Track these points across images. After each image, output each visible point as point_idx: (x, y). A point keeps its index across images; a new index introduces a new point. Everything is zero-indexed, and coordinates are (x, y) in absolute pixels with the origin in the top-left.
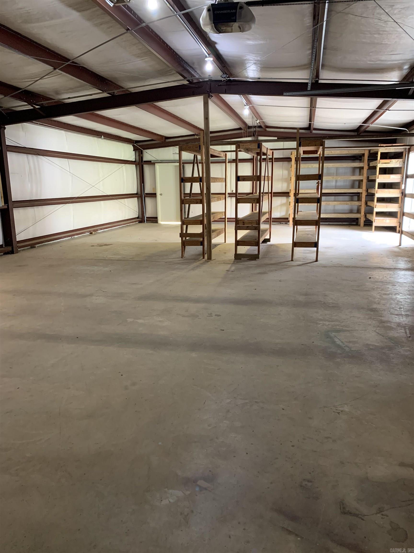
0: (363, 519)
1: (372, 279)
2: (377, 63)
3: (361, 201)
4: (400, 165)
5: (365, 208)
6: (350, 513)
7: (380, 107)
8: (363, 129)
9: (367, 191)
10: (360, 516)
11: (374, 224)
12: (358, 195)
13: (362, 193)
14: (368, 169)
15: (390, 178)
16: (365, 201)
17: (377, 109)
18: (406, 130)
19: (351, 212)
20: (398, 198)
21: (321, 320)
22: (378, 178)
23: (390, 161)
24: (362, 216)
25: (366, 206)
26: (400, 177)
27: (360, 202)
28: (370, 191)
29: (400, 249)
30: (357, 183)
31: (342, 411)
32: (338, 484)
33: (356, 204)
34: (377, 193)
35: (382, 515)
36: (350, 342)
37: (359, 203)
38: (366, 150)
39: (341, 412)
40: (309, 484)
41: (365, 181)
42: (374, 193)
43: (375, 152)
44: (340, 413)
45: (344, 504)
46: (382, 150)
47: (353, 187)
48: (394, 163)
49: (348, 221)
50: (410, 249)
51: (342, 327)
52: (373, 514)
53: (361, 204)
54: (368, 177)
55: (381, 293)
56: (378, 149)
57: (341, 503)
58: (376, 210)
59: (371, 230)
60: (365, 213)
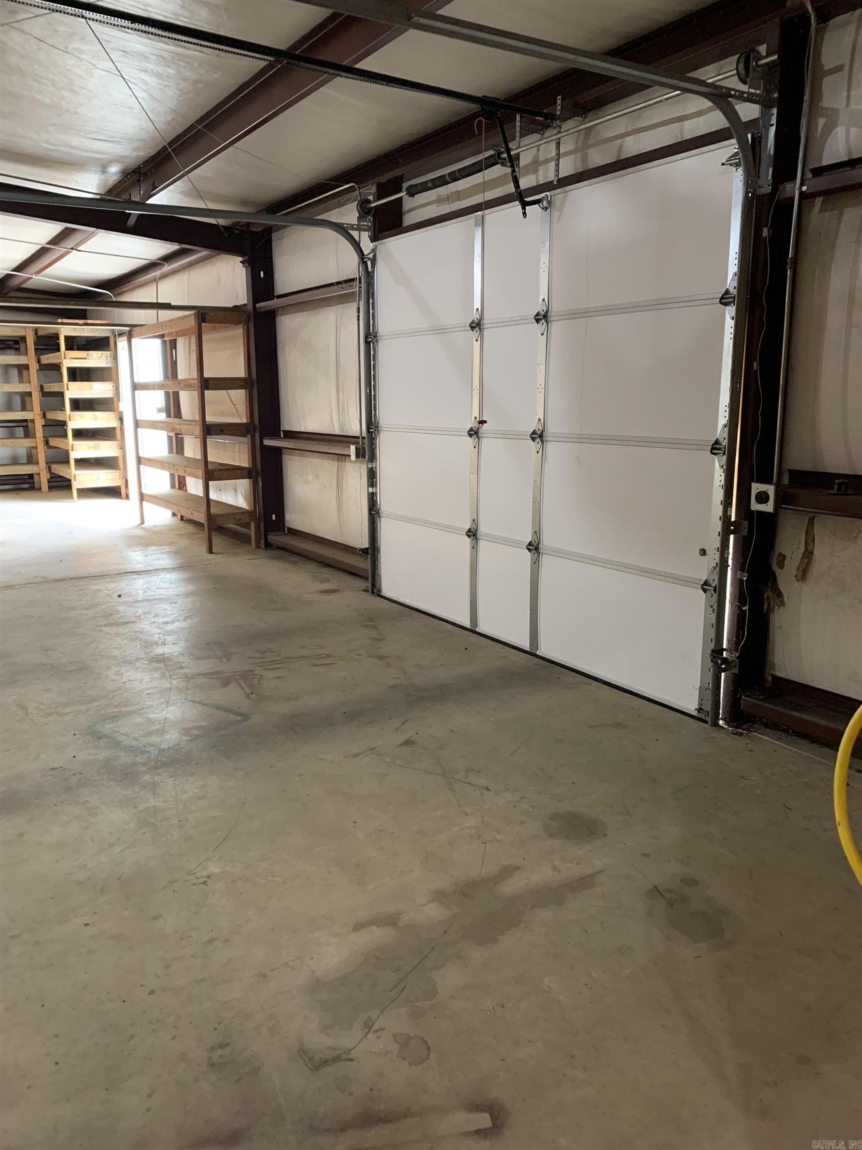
0: (352, 1060)
1: (125, 597)
2: (60, 149)
3: (35, 437)
4: (107, 363)
5: (45, 451)
6: (325, 1063)
7: (57, 240)
8: (14, 283)
9: (44, 416)
10: (343, 1056)
11: (76, 485)
12: (25, 424)
13: (33, 421)
14: (38, 368)
15: (91, 388)
16: (44, 437)
17: (48, 243)
18: (108, 294)
19: (15, 461)
20: (114, 428)
21: (65, 705)
22: (68, 389)
23: (88, 355)
24: (42, 470)
25: (46, 447)
26: (111, 386)
27: (34, 440)
28: (51, 415)
29: (144, 529)
30: (17, 400)
31: (208, 877)
32: (278, 1021)
33: (22, 445)
34: (70, 420)
35: (374, 1032)
36: (150, 734)
37: (31, 442)
38: (27, 329)
39: (208, 880)
40: (227, 1051)
41: (36, 397)
42: (64, 420)
43: (49, 333)
44: (206, 881)
45: (307, 1053)
46: (67, 330)
47: (9, 408)
48: (94, 359)
49: (10, 481)
50: (164, 528)
51: (117, 708)
52: (361, 1040)
53: (36, 444)
54: (42, 387)
55: (158, 623)
56: (57, 328)
57: (301, 1052)
58: (74, 455)
59: (71, 497)
60: (46, 463)
